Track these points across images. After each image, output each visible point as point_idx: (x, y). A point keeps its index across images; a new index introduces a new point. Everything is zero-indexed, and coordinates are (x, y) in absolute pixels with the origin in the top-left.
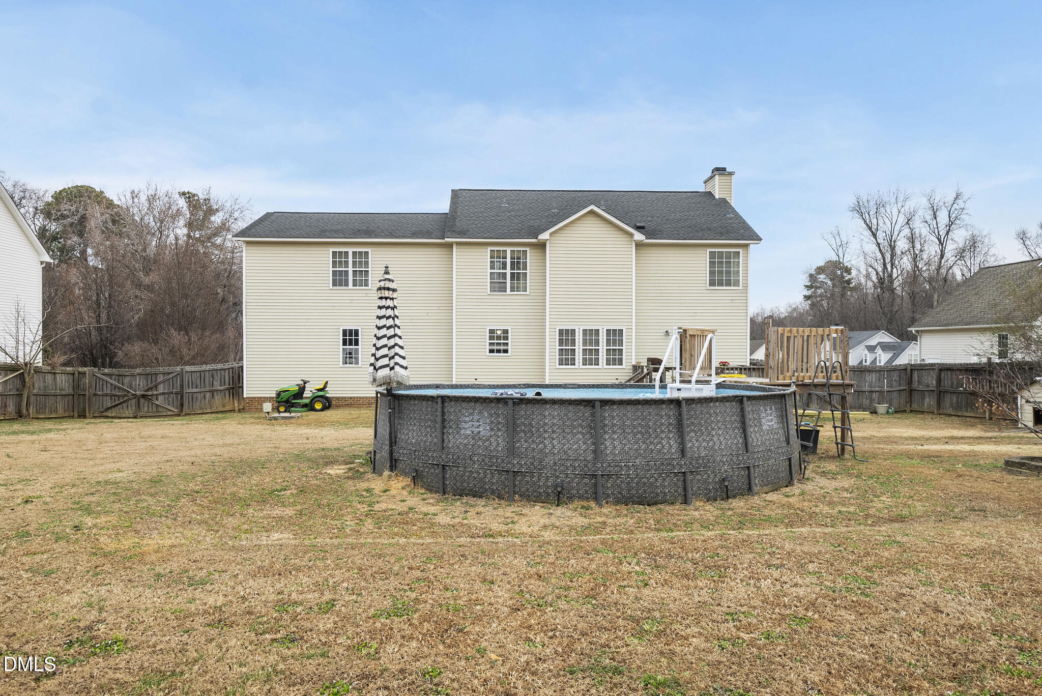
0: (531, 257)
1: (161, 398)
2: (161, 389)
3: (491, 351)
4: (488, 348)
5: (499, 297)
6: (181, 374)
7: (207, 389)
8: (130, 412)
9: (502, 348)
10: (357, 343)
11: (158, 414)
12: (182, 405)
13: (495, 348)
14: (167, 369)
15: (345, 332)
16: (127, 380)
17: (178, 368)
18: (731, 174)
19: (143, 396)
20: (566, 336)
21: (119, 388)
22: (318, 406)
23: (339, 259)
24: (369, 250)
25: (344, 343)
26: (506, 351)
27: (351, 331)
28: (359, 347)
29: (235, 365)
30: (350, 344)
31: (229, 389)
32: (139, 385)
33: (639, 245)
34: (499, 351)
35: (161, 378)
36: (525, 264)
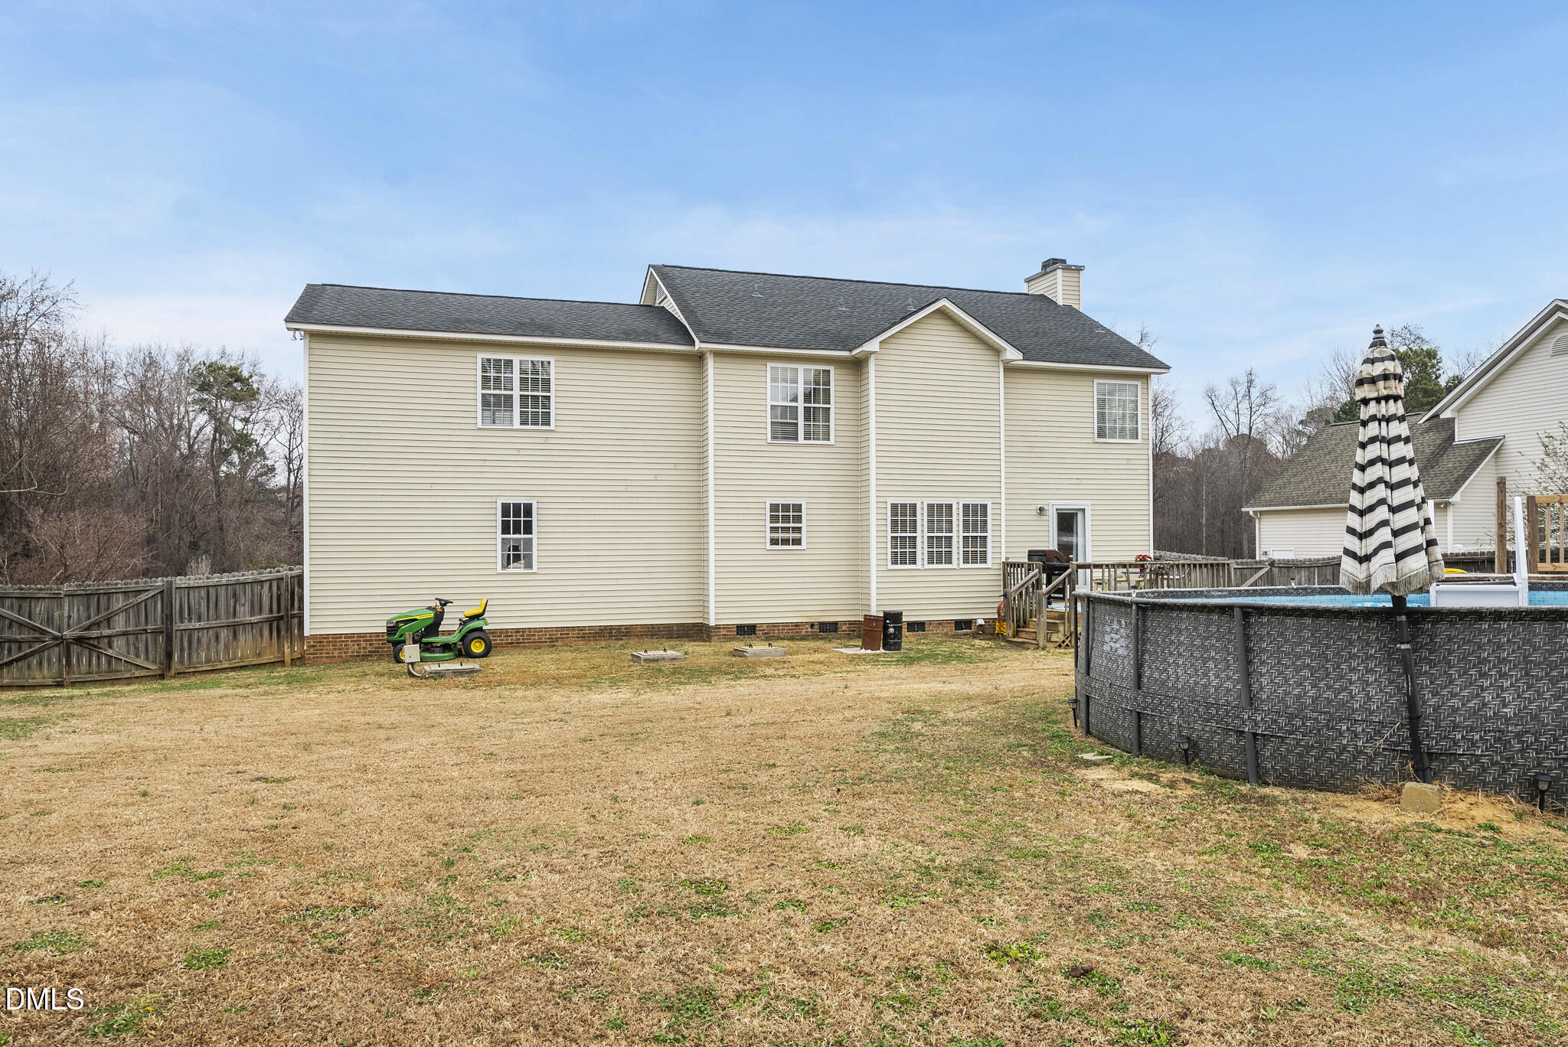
0: (837, 381)
1: (119, 644)
2: (119, 624)
3: (774, 542)
4: (768, 535)
5: (785, 448)
6: (166, 594)
7: (223, 621)
8: (46, 674)
9: (791, 535)
10: (528, 529)
11: (111, 677)
12: (169, 656)
13: (780, 535)
14: (132, 584)
15: (506, 509)
16: (40, 608)
17: (159, 582)
18: (1079, 269)
19: (79, 641)
20: (902, 516)
21: (21, 625)
22: (477, 647)
23: (493, 375)
24: (552, 359)
25: (505, 529)
26: (797, 542)
27: (517, 506)
28: (534, 536)
29: (284, 572)
30: (517, 531)
31: (270, 621)
32: (71, 619)
33: (1010, 370)
34: (786, 542)
35: (119, 603)
36: (827, 392)
